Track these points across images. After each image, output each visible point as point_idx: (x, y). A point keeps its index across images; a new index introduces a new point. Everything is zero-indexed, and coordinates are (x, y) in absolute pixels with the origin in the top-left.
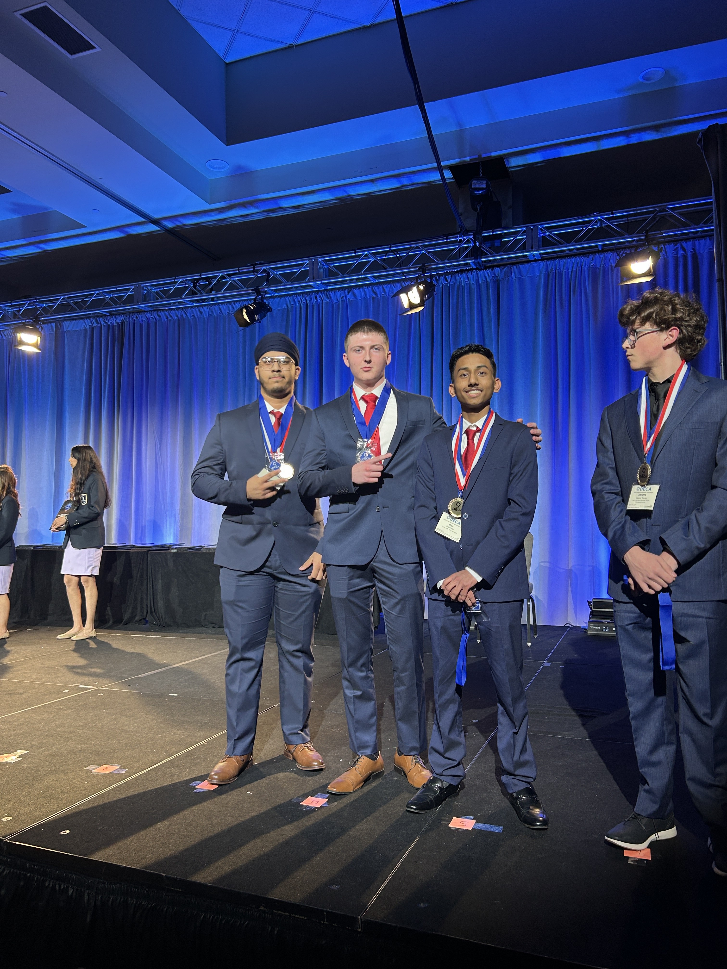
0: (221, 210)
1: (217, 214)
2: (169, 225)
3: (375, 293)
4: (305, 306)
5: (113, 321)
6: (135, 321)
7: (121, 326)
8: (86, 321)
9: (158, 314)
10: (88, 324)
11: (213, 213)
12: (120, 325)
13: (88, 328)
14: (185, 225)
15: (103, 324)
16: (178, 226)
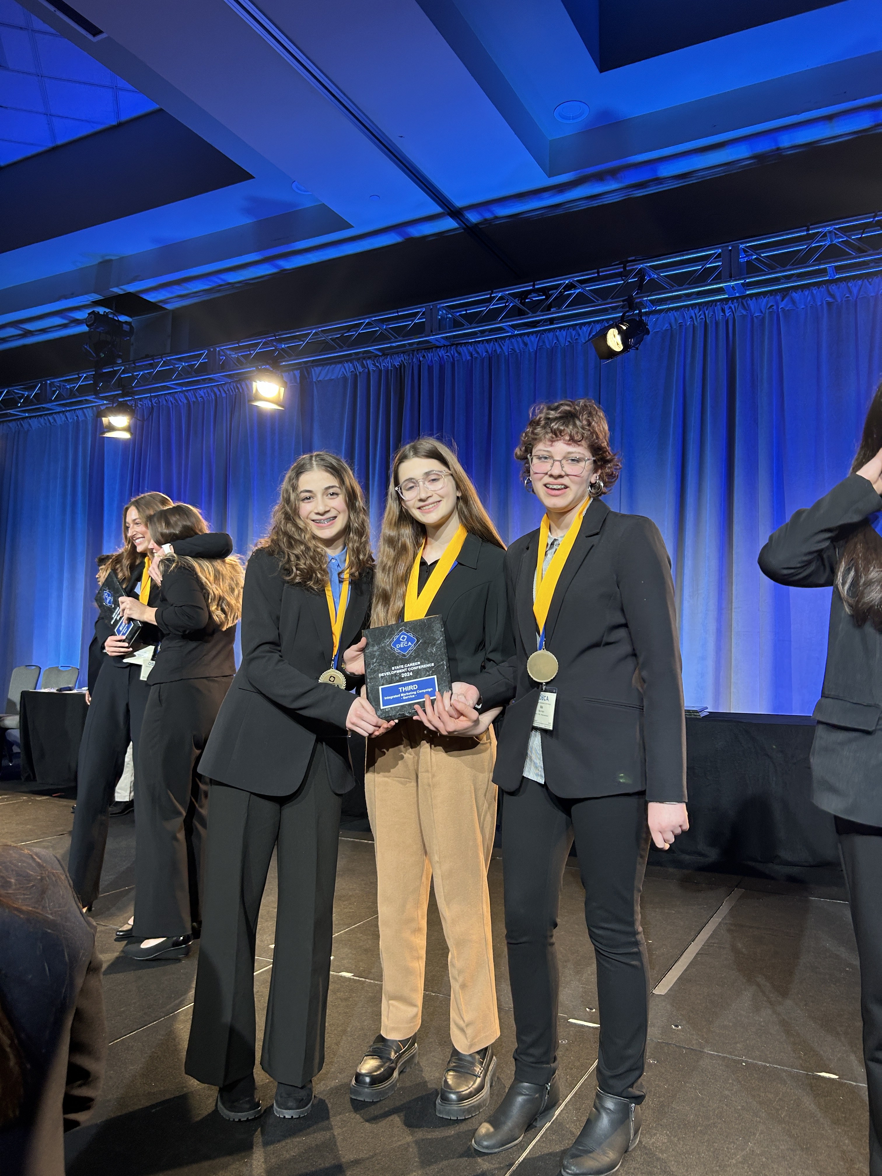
0: (561, 188)
1: (553, 195)
2: (473, 218)
3: (832, 296)
4: (703, 323)
5: (387, 363)
6: (420, 362)
7: (400, 371)
8: (346, 365)
9: (457, 351)
10: (349, 371)
11: (546, 195)
12: (397, 368)
13: (349, 375)
14: (496, 218)
15: (371, 367)
16: (486, 220)
